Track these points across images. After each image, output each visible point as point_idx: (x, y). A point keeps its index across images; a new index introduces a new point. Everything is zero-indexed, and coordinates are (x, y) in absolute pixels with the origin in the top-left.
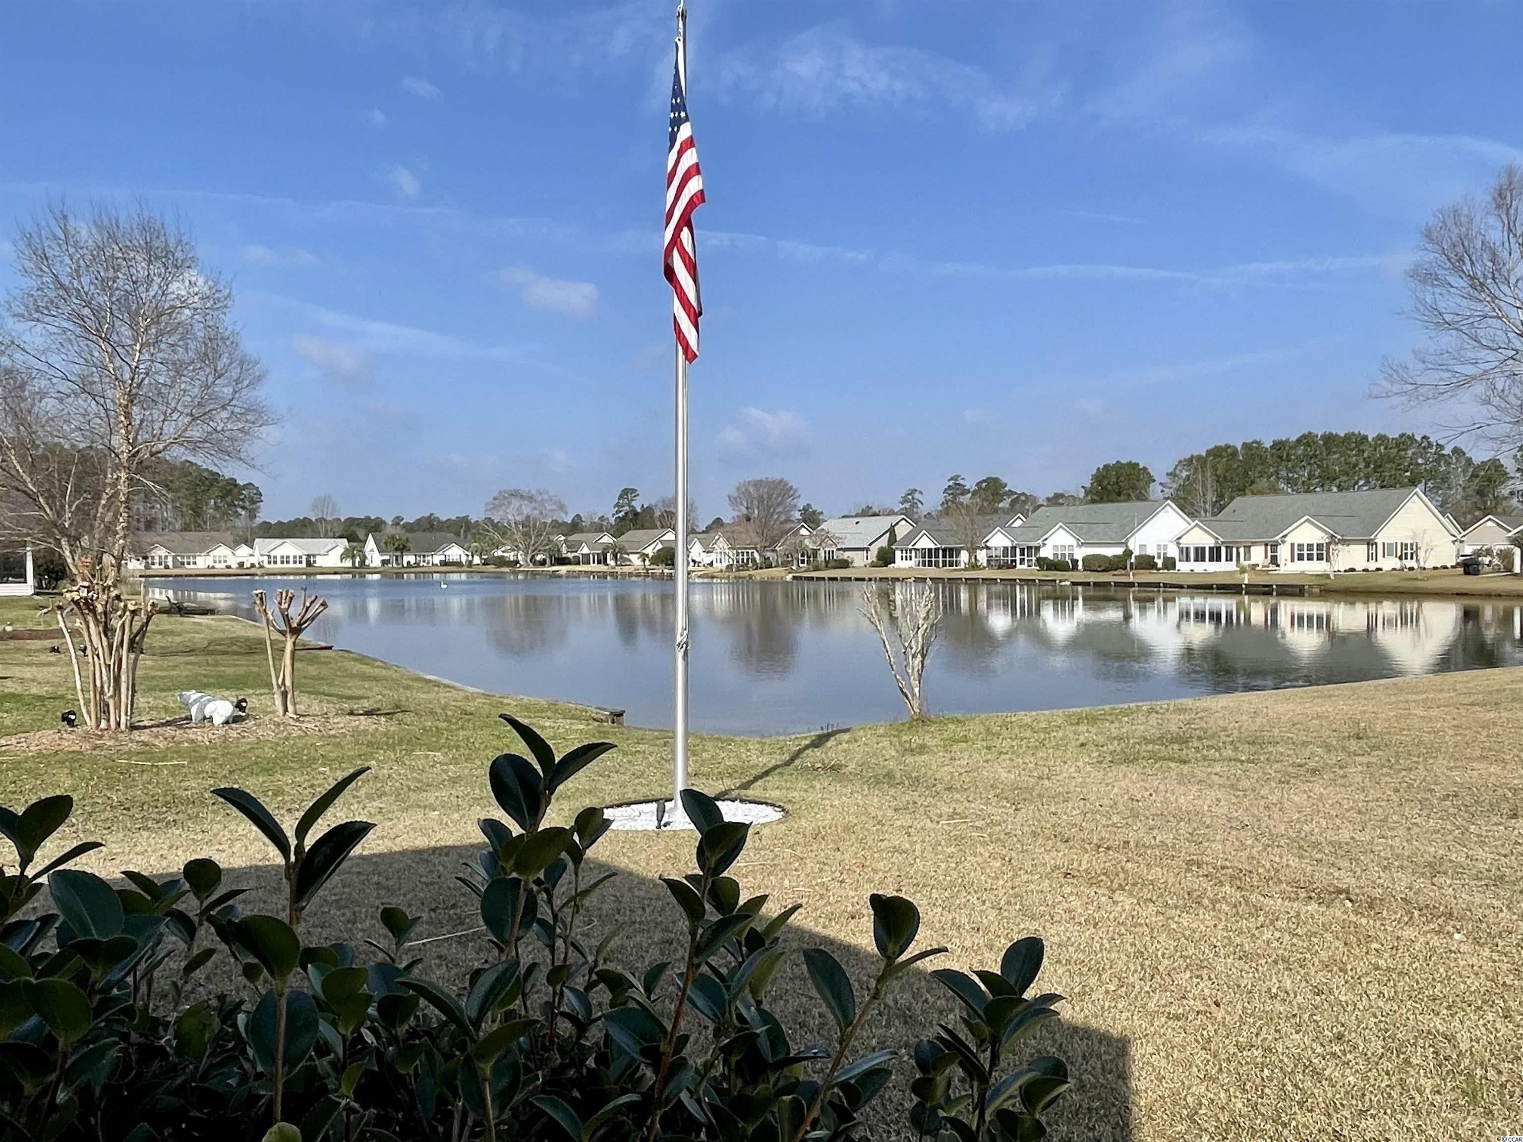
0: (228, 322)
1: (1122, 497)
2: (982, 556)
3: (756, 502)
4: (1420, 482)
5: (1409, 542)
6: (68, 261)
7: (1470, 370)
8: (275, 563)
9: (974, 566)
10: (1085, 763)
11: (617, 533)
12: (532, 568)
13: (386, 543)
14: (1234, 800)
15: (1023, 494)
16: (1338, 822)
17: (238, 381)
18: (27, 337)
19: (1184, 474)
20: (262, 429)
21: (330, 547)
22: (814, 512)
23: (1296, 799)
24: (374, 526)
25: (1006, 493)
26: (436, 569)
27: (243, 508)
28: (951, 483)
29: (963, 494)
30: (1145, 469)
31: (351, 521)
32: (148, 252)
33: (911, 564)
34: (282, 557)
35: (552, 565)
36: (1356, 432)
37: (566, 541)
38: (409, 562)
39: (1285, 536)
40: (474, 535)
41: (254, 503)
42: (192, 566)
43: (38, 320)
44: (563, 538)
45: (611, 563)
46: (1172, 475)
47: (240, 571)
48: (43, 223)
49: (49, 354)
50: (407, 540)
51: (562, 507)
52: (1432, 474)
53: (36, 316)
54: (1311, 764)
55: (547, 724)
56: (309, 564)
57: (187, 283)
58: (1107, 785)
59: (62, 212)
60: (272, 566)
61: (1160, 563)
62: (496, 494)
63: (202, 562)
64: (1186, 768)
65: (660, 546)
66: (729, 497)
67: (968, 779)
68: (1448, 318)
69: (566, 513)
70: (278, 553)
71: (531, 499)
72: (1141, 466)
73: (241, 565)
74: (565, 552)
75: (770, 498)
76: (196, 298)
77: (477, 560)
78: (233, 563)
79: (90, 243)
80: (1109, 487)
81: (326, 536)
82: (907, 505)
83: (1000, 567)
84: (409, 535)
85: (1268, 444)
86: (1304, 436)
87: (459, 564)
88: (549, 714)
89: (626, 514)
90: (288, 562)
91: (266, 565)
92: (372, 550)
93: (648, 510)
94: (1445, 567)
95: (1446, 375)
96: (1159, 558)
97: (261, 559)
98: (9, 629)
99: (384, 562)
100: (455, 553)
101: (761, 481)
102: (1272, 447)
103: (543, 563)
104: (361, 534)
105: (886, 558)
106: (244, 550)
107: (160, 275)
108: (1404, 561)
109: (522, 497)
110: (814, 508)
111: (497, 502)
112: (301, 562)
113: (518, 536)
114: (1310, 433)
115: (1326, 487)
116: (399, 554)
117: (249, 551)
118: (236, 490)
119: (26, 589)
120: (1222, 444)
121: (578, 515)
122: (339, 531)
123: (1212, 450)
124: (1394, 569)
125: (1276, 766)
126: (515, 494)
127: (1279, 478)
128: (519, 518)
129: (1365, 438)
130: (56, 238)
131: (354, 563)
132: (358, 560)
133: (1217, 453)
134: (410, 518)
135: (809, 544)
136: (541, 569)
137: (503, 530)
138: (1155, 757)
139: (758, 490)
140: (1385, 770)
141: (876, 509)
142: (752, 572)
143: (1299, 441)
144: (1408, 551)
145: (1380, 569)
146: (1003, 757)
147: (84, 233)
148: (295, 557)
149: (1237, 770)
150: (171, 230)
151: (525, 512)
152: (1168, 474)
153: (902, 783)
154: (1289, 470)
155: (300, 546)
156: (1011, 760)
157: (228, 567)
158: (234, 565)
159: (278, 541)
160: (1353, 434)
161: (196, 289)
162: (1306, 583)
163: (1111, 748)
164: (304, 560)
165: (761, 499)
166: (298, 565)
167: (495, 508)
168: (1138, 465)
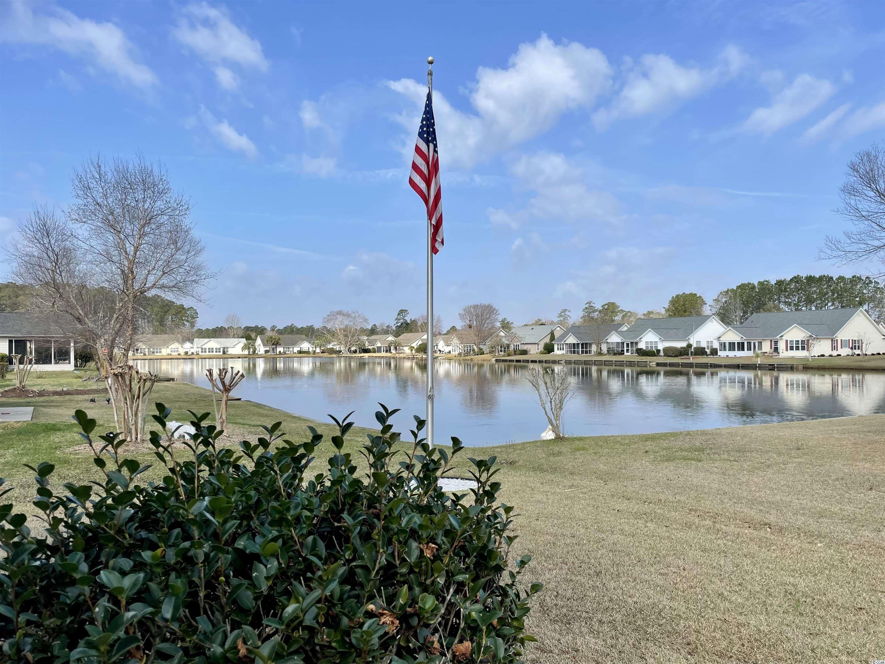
0: (187, 222)
1: (687, 313)
2: (604, 348)
3: (474, 318)
4: (865, 304)
5: (857, 339)
6: (101, 190)
7: (877, 243)
8: (205, 352)
9: (600, 354)
10: (646, 461)
11: (397, 334)
12: (349, 355)
13: (267, 341)
14: (723, 480)
15: (629, 312)
16: (776, 492)
17: (188, 252)
18: (80, 232)
19: (724, 300)
20: (205, 281)
21: (236, 343)
22: (508, 323)
23: (756, 480)
24: (260, 331)
25: (619, 311)
26: (295, 355)
27: (187, 321)
28: (587, 306)
29: (594, 312)
30: (700, 297)
31: (247, 329)
32: (144, 185)
33: (563, 352)
34: (209, 349)
35: (360, 353)
36: (826, 275)
37: (368, 339)
38: (280, 352)
39: (782, 336)
40: (316, 336)
41: (194, 318)
42: (158, 354)
43: (85, 222)
44: (366, 338)
45: (393, 351)
46: (717, 300)
47: (185, 357)
48: (88, 171)
49: (91, 241)
50: (279, 339)
51: (366, 320)
52: (872, 299)
53: (84, 220)
54: (768, 462)
55: (360, 440)
56: (224, 353)
57: (165, 202)
58: (656, 472)
59: (98, 164)
60: (204, 354)
61: (708, 351)
62: (329, 313)
63: (165, 352)
64: (700, 464)
65: (420, 343)
66: (460, 314)
67: (582, 469)
68: (864, 214)
69: (368, 323)
70: (207, 346)
71: (348, 316)
72: (698, 296)
73: (186, 353)
74: (367, 346)
75: (482, 315)
76: (170, 210)
77: (318, 350)
78: (182, 351)
79: (113, 180)
80: (679, 308)
81: (234, 337)
82: (562, 319)
83: (615, 354)
84: (280, 336)
85: (773, 282)
86: (795, 277)
87: (308, 352)
88: (361, 434)
89: (402, 324)
90: (213, 352)
91: (200, 353)
92: (260, 345)
93: (414, 322)
94: (879, 354)
95: (862, 246)
96: (708, 349)
97: (197, 350)
98: (65, 389)
99: (266, 352)
100: (306, 346)
101: (477, 305)
102: (775, 284)
103: (355, 352)
104: (253, 335)
105: (549, 349)
106: (188, 345)
107: (150, 197)
108: (854, 351)
109: (343, 315)
110: (508, 320)
111: (329, 318)
112: (220, 352)
113: (341, 337)
114: (798, 276)
115: (809, 307)
116: (274, 347)
117: (190, 345)
118: (184, 311)
119: (69, 367)
120: (746, 282)
121: (375, 325)
122: (241, 333)
123: (740, 286)
124: (848, 355)
125: (748, 463)
126: (340, 313)
127: (780, 302)
128: (342, 327)
129: (831, 278)
130: (94, 177)
131: (249, 352)
132: (251, 350)
133: (742, 287)
134: (281, 326)
135: (505, 341)
136: (354, 355)
137: (333, 334)
138: (685, 459)
139: (475, 311)
140: (808, 466)
141: (543, 321)
142: (472, 357)
143: (791, 280)
144: (855, 345)
145: (840, 355)
146: (603, 458)
147: (110, 175)
148: (216, 349)
149: (728, 465)
150: (156, 172)
151: (345, 323)
152: (714, 300)
153: (547, 471)
154: (786, 297)
155: (219, 343)
156: (607, 459)
157: (179, 354)
158: (183, 354)
159: (206, 340)
160: (824, 276)
161: (170, 205)
162: (795, 363)
163: (662, 453)
164: (222, 350)
165: (477, 316)
166: (218, 353)
167: (328, 321)
168: (696, 295)
